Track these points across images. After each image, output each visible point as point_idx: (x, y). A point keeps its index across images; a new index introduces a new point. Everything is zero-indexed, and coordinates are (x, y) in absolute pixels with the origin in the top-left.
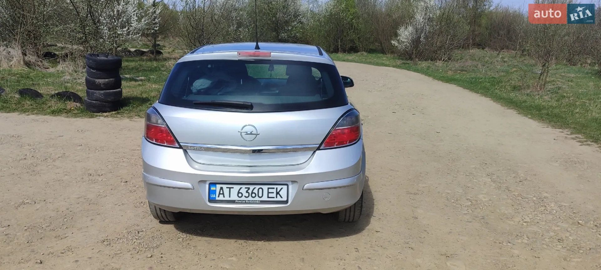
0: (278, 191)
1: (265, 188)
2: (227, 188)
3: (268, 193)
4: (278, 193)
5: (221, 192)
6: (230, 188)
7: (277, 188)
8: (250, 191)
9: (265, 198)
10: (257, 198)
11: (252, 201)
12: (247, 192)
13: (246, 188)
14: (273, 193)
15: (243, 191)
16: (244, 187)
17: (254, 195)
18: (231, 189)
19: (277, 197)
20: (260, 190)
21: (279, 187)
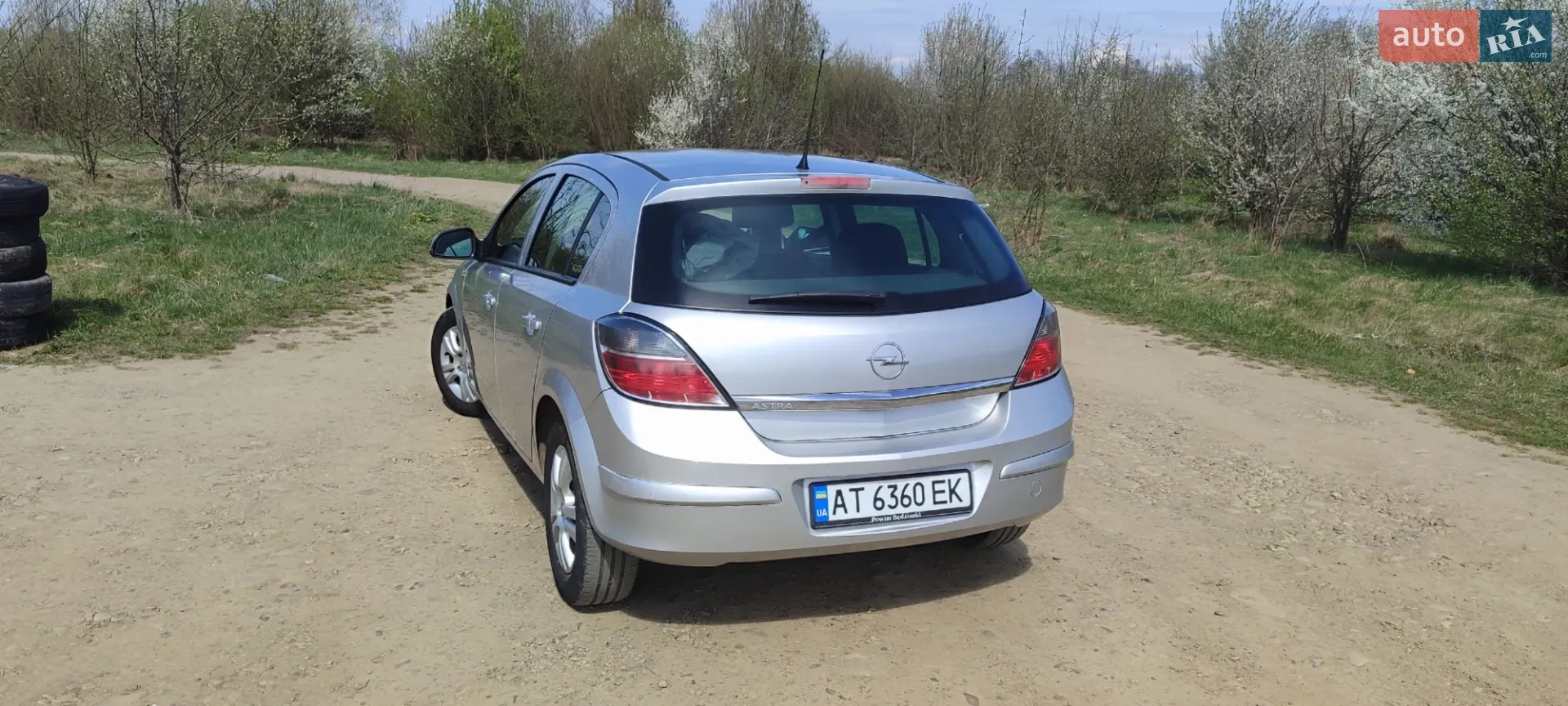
0: (952, 487)
1: (927, 481)
2: (851, 490)
3: (935, 492)
4: (952, 491)
5: (840, 502)
6: (857, 490)
7: (949, 481)
8: (898, 494)
9: (929, 506)
10: (913, 508)
11: (905, 514)
12: (893, 495)
13: (890, 487)
14: (943, 492)
15: (885, 493)
16: (885, 484)
17: (906, 501)
18: (860, 493)
19: (951, 501)
20: (919, 488)
21: (954, 477)
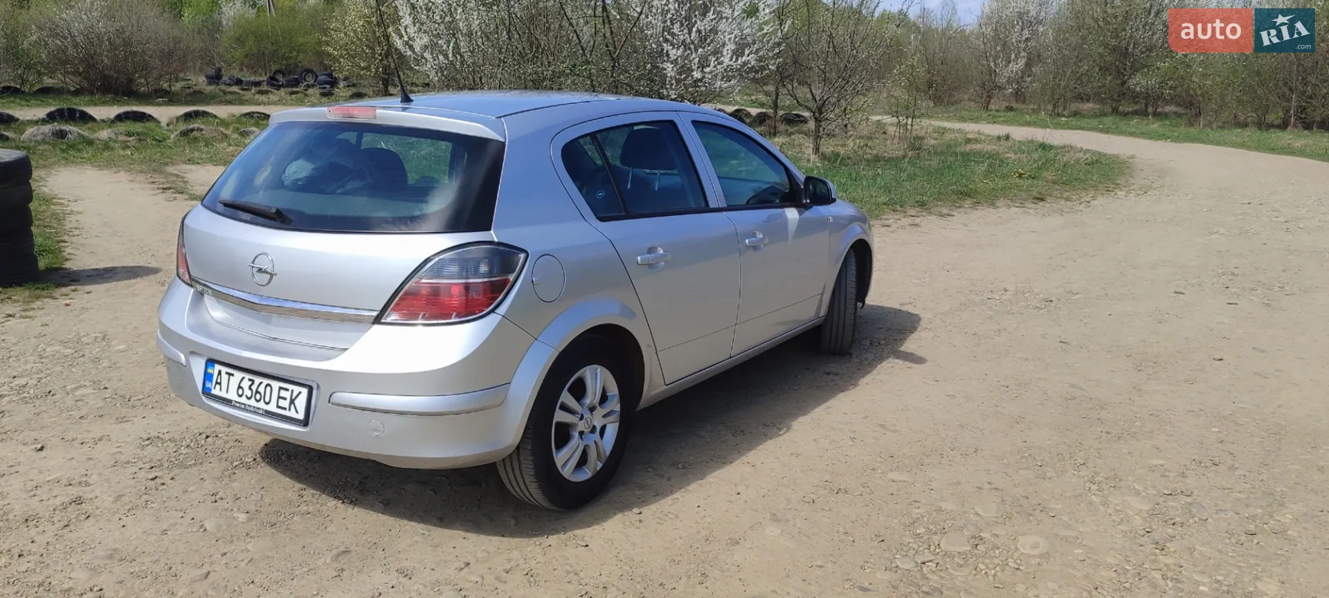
0: (294, 397)
1: (276, 385)
2: (227, 373)
3: (279, 397)
4: (292, 402)
5: (218, 380)
6: (230, 375)
7: (292, 391)
8: (254, 388)
9: (272, 407)
10: (261, 405)
11: (254, 407)
12: (250, 388)
13: (250, 380)
14: (285, 399)
15: (246, 384)
16: (248, 376)
17: (258, 397)
18: (231, 377)
19: (290, 410)
20: (268, 388)
21: (297, 389)
